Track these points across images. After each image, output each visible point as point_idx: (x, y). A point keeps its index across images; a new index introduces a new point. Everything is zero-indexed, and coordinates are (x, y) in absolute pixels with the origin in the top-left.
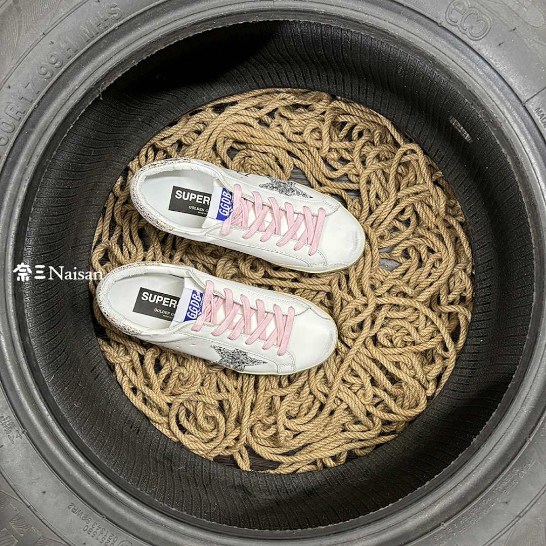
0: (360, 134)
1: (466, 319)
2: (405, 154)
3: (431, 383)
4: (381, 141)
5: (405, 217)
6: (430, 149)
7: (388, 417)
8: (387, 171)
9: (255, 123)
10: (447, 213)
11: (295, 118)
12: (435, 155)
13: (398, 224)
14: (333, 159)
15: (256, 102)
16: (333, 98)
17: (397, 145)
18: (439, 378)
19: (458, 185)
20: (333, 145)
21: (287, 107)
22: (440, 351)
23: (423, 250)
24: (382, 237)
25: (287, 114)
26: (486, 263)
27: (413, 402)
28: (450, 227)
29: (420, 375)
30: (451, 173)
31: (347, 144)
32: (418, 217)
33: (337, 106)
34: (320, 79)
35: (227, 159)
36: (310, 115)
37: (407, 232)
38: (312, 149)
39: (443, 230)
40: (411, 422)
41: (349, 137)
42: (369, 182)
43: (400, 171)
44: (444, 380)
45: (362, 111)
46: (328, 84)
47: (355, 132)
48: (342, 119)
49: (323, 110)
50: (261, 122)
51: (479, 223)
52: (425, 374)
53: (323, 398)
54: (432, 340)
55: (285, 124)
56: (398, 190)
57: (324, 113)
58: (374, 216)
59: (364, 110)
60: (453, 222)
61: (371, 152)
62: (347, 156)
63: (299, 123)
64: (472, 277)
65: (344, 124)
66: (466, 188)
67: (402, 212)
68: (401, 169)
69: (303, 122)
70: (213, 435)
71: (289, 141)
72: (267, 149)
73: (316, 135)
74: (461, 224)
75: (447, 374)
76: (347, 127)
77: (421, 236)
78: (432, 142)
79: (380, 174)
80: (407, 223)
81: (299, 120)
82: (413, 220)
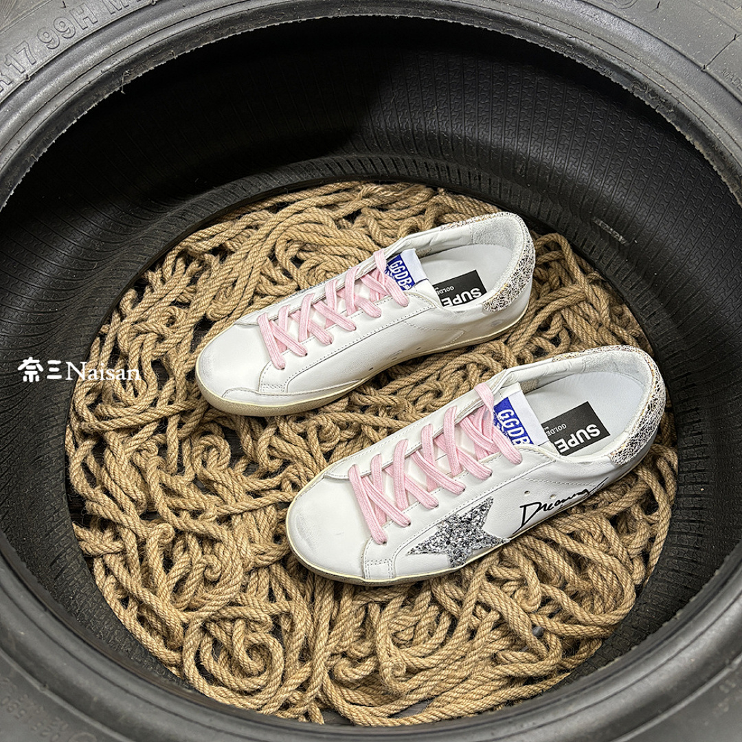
3: (636, 563)
5: (553, 331)
6: (575, 238)
7: (571, 630)
9: (331, 223)
10: (612, 322)
11: (384, 216)
12: (583, 244)
13: (542, 342)
15: (331, 199)
16: (435, 191)
18: (645, 556)
19: (623, 279)
21: (374, 207)
25: (374, 213)
26: (683, 376)
30: (609, 265)
32: (570, 333)
33: (440, 201)
34: (416, 166)
35: (291, 267)
36: (404, 212)
37: (558, 350)
46: (428, 170)
49: (422, 207)
50: (336, 221)
51: (661, 325)
52: (625, 546)
53: (454, 608)
55: (372, 224)
56: (538, 299)
57: (422, 212)
60: (623, 333)
63: (391, 223)
66: (633, 284)
69: (395, 222)
70: (260, 681)
71: (378, 245)
74: (635, 337)
78: (576, 230)
80: (556, 340)
81: (391, 219)
82: (564, 337)
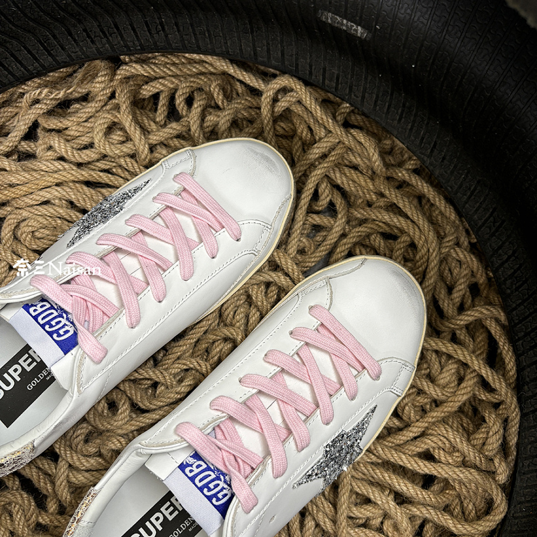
0: (189, 101)
1: (497, 320)
2: (275, 100)
3: (497, 461)
4: (228, 97)
5: (323, 202)
6: (311, 73)
10: (387, 165)
11: (69, 122)
12: (324, 79)
13: (316, 219)
16: (116, 63)
17: (256, 93)
19: (385, 110)
20: (154, 139)
21: (50, 113)
22: (483, 396)
23: (377, 240)
24: (302, 252)
25: (54, 123)
28: (401, 185)
29: (472, 456)
30: (363, 97)
31: (175, 127)
32: (344, 194)
33: (128, 74)
36: (90, 108)
37: (338, 225)
38: (122, 161)
39: (393, 196)
41: (173, 114)
43: (281, 131)
45: (174, 64)
47: (180, 101)
48: (147, 91)
49: (108, 91)
51: (448, 157)
52: (481, 451)
54: (463, 385)
55: (56, 142)
57: (113, 96)
59: (177, 62)
60: (402, 174)
61: (220, 122)
63: (81, 129)
64: (473, 249)
65: (156, 97)
66: (400, 111)
67: (316, 196)
69: (86, 124)
71: (79, 165)
72: (46, 195)
73: (117, 136)
74: (416, 171)
76: (163, 101)
77: (362, 222)
78: (308, 61)
80: (331, 209)
81: (79, 124)
82: (339, 202)
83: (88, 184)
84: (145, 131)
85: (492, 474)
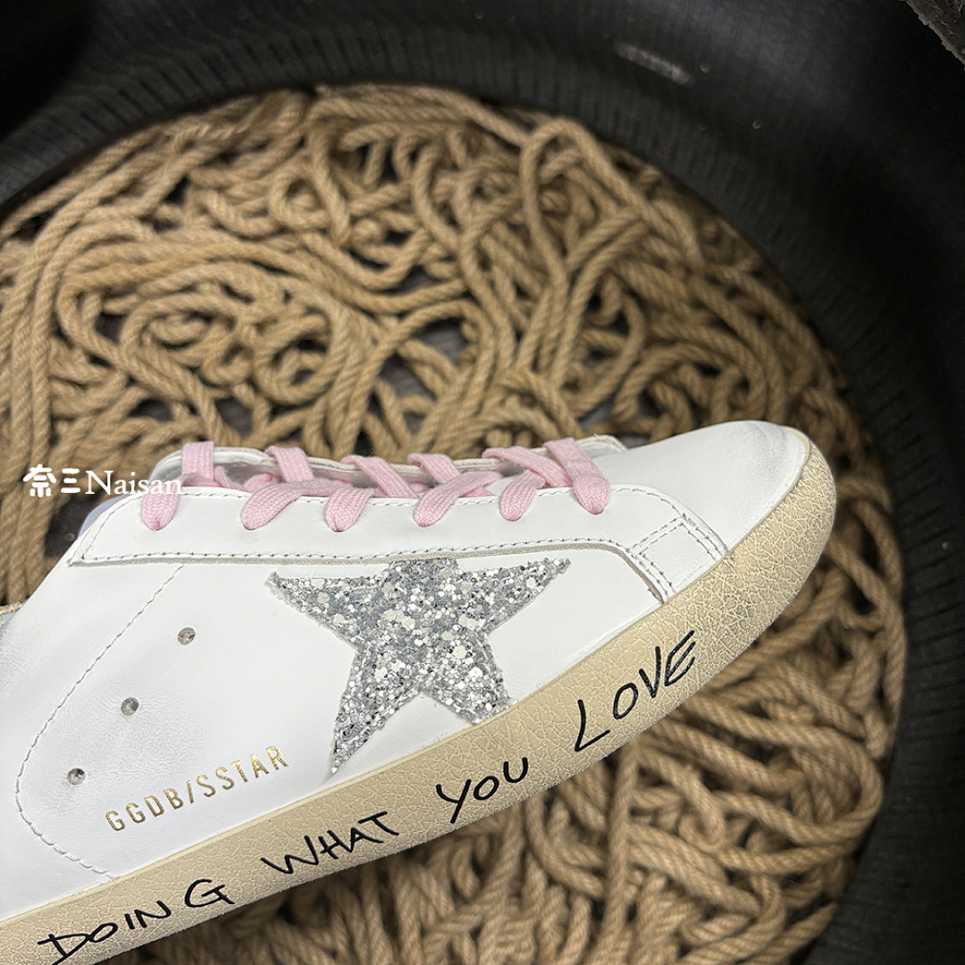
0: (413, 157)
1: (877, 505)
2: (541, 160)
3: (869, 719)
4: (473, 152)
5: (608, 313)
7: (789, 862)
8: (517, 218)
9: (140, 231)
10: (709, 259)
11: (234, 176)
13: (600, 338)
14: (371, 241)
15: (121, 177)
16: (311, 96)
17: (514, 149)
18: (880, 695)
20: (358, 206)
21: (207, 164)
22: (852, 620)
23: (689, 376)
24: (572, 386)
25: (214, 176)
27: (842, 793)
28: (734, 292)
29: (830, 709)
31: (390, 191)
32: (641, 303)
33: (327, 113)
36: (266, 159)
37: (630, 346)
38: (308, 239)
40: (858, 852)
41: (389, 173)
42: (485, 263)
43: (548, 203)
44: (895, 694)
45: (396, 104)
47: (400, 156)
48: (352, 139)
49: (296, 135)
50: (148, 219)
52: (842, 702)
53: (590, 884)
54: (822, 596)
55: (215, 203)
56: (563, 252)
57: (301, 143)
58: (530, 340)
61: (458, 187)
62: (401, 221)
64: (841, 394)
65: (364, 150)
67: (595, 302)
68: (551, 199)
71: (244, 238)
72: (191, 274)
73: (303, 200)
74: (757, 274)
75: (896, 674)
76: (375, 156)
77: (670, 342)
79: (501, 230)
80: (620, 325)
81: (249, 179)
82: (634, 314)
83: (256, 263)
84: (345, 195)
85: (860, 740)
